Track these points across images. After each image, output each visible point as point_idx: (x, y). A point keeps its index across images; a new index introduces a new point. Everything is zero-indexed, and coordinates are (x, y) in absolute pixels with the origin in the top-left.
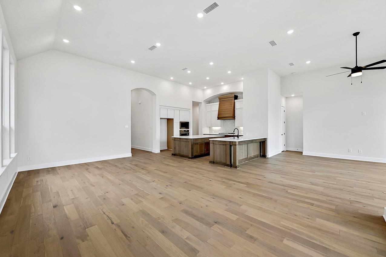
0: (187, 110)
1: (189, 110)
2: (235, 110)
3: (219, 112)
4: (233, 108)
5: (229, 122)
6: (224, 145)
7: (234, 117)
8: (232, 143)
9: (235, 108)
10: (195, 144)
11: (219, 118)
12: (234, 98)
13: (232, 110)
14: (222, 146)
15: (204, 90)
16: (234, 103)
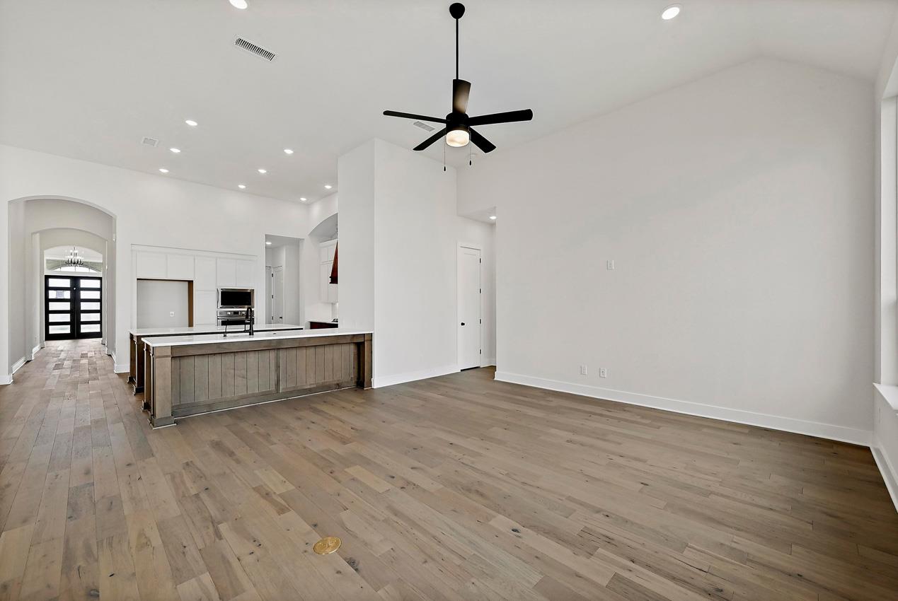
1: (253, 258)
15: (309, 205)
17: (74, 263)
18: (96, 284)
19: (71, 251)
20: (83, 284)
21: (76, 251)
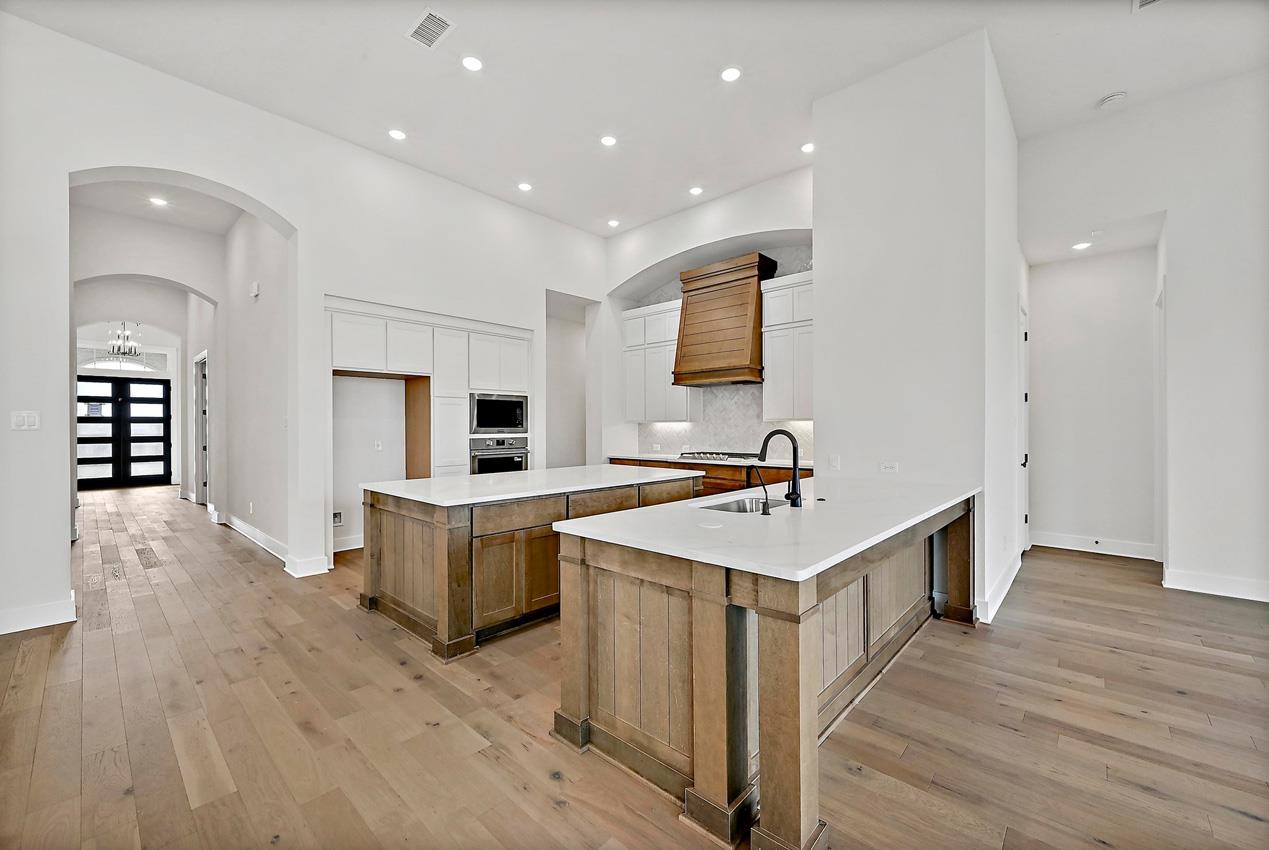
0: (518, 334)
1: (527, 335)
2: (766, 337)
3: (681, 345)
4: (750, 324)
5: (730, 401)
6: (668, 590)
7: (755, 373)
8: (748, 584)
9: (766, 322)
10: (487, 540)
11: (679, 378)
12: (756, 272)
13: (748, 332)
14: (655, 600)
15: (608, 239)
16: (760, 296)
17: (124, 353)
18: (157, 391)
19: (119, 332)
20: (136, 390)
21: (127, 333)
